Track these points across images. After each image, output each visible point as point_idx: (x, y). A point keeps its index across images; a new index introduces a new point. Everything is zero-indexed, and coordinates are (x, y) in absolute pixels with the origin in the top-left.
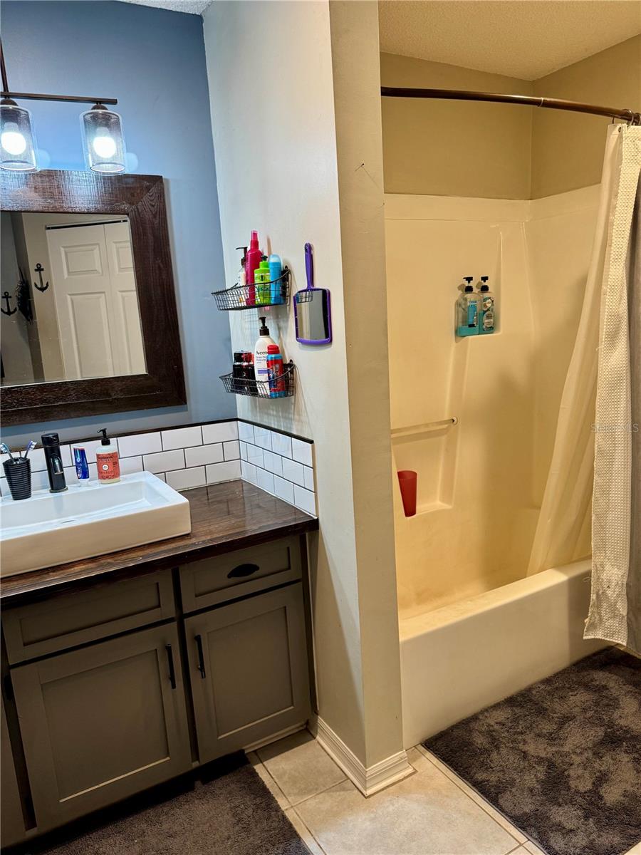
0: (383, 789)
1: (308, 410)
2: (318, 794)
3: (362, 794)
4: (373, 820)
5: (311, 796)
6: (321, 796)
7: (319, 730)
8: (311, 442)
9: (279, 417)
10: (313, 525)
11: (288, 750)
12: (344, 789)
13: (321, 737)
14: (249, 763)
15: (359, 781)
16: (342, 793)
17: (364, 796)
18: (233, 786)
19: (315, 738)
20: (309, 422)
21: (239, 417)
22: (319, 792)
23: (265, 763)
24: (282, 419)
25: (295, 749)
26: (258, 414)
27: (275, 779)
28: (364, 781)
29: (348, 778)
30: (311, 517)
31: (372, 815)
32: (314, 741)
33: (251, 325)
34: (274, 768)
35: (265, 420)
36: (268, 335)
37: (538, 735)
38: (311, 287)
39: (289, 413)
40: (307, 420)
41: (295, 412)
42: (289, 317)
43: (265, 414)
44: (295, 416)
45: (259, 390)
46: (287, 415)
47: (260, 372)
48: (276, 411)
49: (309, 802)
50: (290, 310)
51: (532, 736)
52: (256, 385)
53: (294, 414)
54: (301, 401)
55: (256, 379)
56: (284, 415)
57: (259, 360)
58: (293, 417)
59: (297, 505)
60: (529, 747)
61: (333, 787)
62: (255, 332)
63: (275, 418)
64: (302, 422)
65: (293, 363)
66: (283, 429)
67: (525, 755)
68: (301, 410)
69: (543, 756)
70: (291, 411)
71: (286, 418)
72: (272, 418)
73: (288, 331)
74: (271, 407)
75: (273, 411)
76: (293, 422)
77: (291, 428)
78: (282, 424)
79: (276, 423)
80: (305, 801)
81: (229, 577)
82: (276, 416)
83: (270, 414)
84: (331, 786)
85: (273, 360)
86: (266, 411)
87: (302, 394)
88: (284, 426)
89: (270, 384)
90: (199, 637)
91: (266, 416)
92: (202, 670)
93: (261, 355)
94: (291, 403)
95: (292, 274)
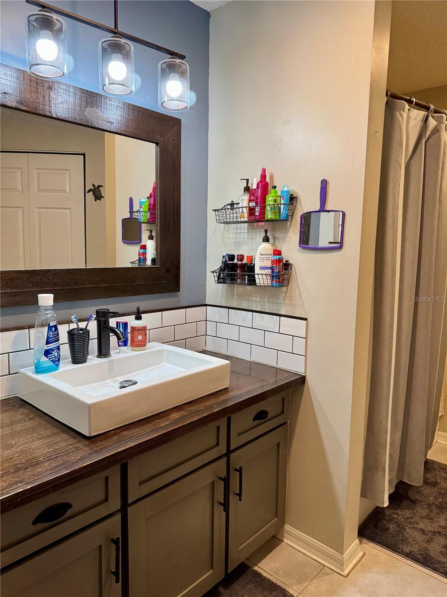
0: (352, 569)
1: (303, 296)
3: (341, 575)
4: (360, 592)
5: (307, 583)
6: (314, 581)
7: (285, 535)
8: (306, 319)
9: (265, 302)
10: (302, 380)
11: (269, 553)
12: (327, 574)
13: (288, 539)
14: (249, 567)
15: (336, 567)
16: (327, 577)
17: (343, 576)
18: (249, 586)
19: (283, 541)
20: (303, 306)
21: (207, 303)
22: (311, 580)
23: (259, 565)
24: (267, 304)
25: (274, 551)
26: (235, 301)
27: (274, 575)
28: (342, 564)
29: (324, 566)
30: (300, 375)
31: (357, 588)
32: (283, 543)
33: (236, 235)
34: (268, 567)
35: (243, 305)
36: (268, 241)
37: (422, 517)
38: (323, 209)
39: (278, 299)
40: (301, 304)
41: (286, 298)
42: (289, 230)
43: (245, 300)
44: (285, 301)
45: (257, 281)
46: (275, 300)
47: (262, 268)
48: (260, 298)
49: (309, 588)
50: (290, 225)
51: (418, 518)
52: (255, 277)
53: (284, 299)
54: (296, 291)
55: (256, 273)
56: (271, 300)
57: (262, 260)
58: (282, 301)
59: (280, 366)
60: (421, 526)
61: (318, 574)
62: (242, 240)
63: (259, 303)
64: (294, 305)
65: (290, 263)
66: (267, 311)
67: (423, 532)
68: (295, 297)
69: (433, 530)
70: (280, 298)
71: (272, 302)
72: (254, 303)
73: (287, 240)
74: (254, 295)
75: (256, 297)
76: (282, 305)
77: (278, 310)
78: (267, 307)
79: (259, 306)
80: (305, 588)
81: (254, 420)
82: (259, 301)
83: (252, 301)
84: (316, 573)
85: (276, 260)
86: (247, 298)
87: (298, 286)
88: (269, 309)
89: (273, 277)
90: (241, 468)
91: (246, 302)
92: (240, 495)
93: (263, 256)
94: (282, 292)
95: (298, 200)
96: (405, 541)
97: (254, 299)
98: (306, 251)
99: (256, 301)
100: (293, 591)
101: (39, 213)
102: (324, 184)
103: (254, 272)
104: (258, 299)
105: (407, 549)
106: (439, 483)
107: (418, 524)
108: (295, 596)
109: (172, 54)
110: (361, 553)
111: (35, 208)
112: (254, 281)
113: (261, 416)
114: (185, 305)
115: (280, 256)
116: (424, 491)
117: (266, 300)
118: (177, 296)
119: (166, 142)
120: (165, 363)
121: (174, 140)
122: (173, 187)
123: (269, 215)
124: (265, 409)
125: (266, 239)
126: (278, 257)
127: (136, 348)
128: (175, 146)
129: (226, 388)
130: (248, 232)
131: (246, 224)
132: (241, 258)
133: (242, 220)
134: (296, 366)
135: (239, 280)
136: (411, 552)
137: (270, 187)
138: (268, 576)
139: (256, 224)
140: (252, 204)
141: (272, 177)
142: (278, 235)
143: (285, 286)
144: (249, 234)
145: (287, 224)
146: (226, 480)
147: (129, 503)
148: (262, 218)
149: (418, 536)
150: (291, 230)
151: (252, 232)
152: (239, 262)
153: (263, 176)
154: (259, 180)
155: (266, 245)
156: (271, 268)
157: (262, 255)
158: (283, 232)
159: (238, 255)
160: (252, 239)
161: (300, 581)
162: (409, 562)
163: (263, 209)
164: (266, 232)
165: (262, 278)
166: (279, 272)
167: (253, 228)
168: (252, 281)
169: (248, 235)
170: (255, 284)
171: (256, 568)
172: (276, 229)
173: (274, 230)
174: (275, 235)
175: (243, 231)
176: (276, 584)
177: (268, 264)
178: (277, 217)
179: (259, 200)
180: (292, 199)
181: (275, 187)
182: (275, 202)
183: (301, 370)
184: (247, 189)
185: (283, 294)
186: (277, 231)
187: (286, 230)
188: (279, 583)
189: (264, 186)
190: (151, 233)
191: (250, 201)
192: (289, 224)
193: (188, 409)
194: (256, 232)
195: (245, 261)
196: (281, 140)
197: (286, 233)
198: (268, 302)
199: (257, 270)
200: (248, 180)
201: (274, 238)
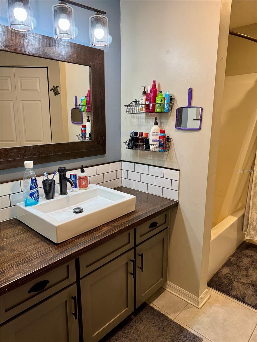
0: (204, 305)
2: (181, 311)
3: (198, 308)
4: (208, 317)
5: (179, 313)
6: (183, 312)
7: (167, 286)
8: (179, 170)
9: (155, 160)
10: (177, 204)
11: (158, 296)
12: (189, 308)
13: (169, 288)
14: (147, 304)
15: (196, 304)
16: (190, 309)
17: (199, 308)
18: (147, 315)
19: (166, 290)
20: (177, 162)
21: (122, 160)
22: (181, 310)
23: (153, 303)
24: (157, 161)
25: (161, 295)
26: (138, 159)
27: (161, 308)
28: (198, 302)
29: (188, 303)
30: (176, 201)
31: (206, 315)
32: (166, 291)
33: (138, 120)
34: (158, 304)
35: (143, 161)
36: (157, 125)
37: (243, 276)
38: (190, 106)
39: (163, 159)
40: (176, 161)
41: (168, 158)
42: (169, 118)
43: (144, 158)
44: (167, 160)
45: (151, 148)
46: (161, 159)
47: (154, 141)
48: (153, 157)
49: (180, 315)
50: (170, 115)
51: (241, 276)
52: (149, 146)
53: (167, 159)
54: (173, 153)
55: (150, 144)
56: (159, 159)
57: (153, 136)
58: (165, 160)
59: (164, 196)
60: (242, 280)
61: (185, 307)
62: (142, 123)
63: (152, 160)
64: (172, 162)
65: (170, 137)
66: (157, 165)
67: (243, 283)
68: (173, 158)
69: (248, 282)
70: (164, 157)
71: (160, 160)
72: (149, 160)
73: (168, 124)
74: (149, 156)
75: (150, 157)
76: (165, 162)
77: (163, 165)
78: (157, 163)
79: (152, 162)
80: (178, 315)
81: (149, 228)
82: (152, 159)
83: (148, 159)
84: (184, 307)
85: (162, 136)
86: (145, 157)
87: (175, 151)
88: (158, 164)
89: (160, 146)
90: (142, 254)
91: (145, 160)
92: (142, 268)
93: (154, 134)
94: (165, 154)
95: (175, 100)
96: (233, 289)
97: (149, 158)
98: (180, 131)
99: (150, 159)
100: (171, 317)
101: (23, 104)
102: (191, 90)
104: (152, 158)
105: (234, 293)
106: (253, 256)
107: (240, 279)
108: (172, 319)
109: (98, 12)
110: (209, 296)
111: (20, 101)
112: (149, 148)
113: (154, 225)
114: (109, 161)
115: (164, 134)
116: (244, 261)
117: (156, 159)
118: (105, 157)
119: (95, 65)
120: (98, 196)
121: (100, 64)
122: (100, 92)
123: (158, 109)
124: (156, 221)
125: (156, 124)
126: (163, 134)
127: (82, 189)
128: (101, 67)
129: (134, 211)
130: (145, 119)
131: (144, 114)
132: (141, 134)
133: (142, 112)
134: (173, 196)
135: (140, 147)
136: (236, 295)
137: (158, 92)
138: (158, 309)
139: (150, 114)
140: (148, 103)
141: (159, 85)
142: (163, 120)
143: (167, 151)
144: (146, 119)
145: (168, 114)
146: (134, 262)
147: (81, 277)
148: (153, 110)
149: (240, 285)
150: (170, 118)
151: (148, 119)
152: (140, 137)
153: (154, 85)
154: (152, 88)
155: (156, 127)
156: (159, 141)
157: (153, 133)
158: (166, 119)
159: (139, 133)
160: (148, 123)
161: (175, 312)
162: (235, 301)
163: (154, 106)
164: (156, 119)
165: (154, 146)
166: (163, 143)
167: (148, 117)
168: (148, 148)
169: (145, 120)
170: (150, 150)
171: (151, 305)
172: (162, 117)
173: (160, 118)
174: (162, 121)
175: (142, 118)
176: (162, 313)
177: (157, 138)
178: (163, 111)
179: (152, 100)
180: (172, 99)
181: (161, 92)
182: (161, 101)
183: (176, 199)
184: (144, 93)
185: (166, 156)
186: (163, 118)
187: (168, 118)
188: (164, 313)
189: (155, 92)
190: (88, 118)
191: (146, 100)
192: (169, 114)
193: (112, 225)
194: (150, 119)
195: (144, 136)
196: (164, 63)
197: (168, 120)
198: (157, 160)
199: (151, 142)
200: (145, 87)
201: (161, 123)
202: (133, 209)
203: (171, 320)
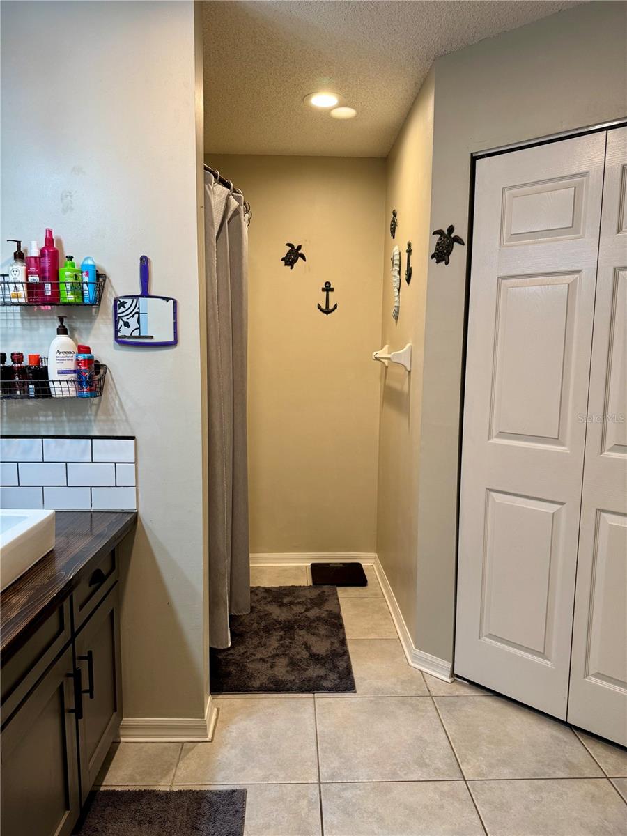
0: (214, 731)
1: (126, 408)
2: (177, 766)
3: (206, 742)
4: (232, 748)
5: (174, 771)
6: (181, 764)
7: (120, 734)
8: (133, 438)
9: (62, 422)
10: (134, 519)
11: (110, 764)
13: (125, 737)
14: (95, 792)
15: (198, 736)
16: (192, 752)
17: (208, 742)
18: (107, 812)
19: (120, 742)
20: (127, 421)
22: (175, 764)
23: (104, 784)
24: (66, 424)
26: (5, 425)
27: (131, 784)
28: (204, 729)
29: (183, 743)
30: (131, 512)
31: (229, 746)
32: (121, 744)
33: (7, 323)
34: (118, 780)
35: (22, 429)
36: (67, 334)
37: (255, 647)
38: (145, 294)
39: (85, 415)
40: (124, 418)
41: (99, 413)
42: (95, 319)
43: (25, 421)
44: (98, 417)
45: (53, 392)
46: (80, 417)
47: (61, 372)
48: (53, 416)
49: (179, 773)
50: (97, 312)
51: (252, 650)
52: (49, 386)
53: (96, 415)
54: (115, 402)
55: (50, 378)
56: (73, 418)
57: (60, 360)
58: (92, 418)
59: (96, 507)
60: (259, 656)
61: (180, 754)
62: (10, 332)
63: (52, 425)
64: (113, 421)
65: (101, 363)
66: (68, 434)
67: (263, 660)
68: (113, 410)
69: (271, 655)
70: (90, 413)
71: (76, 421)
72: (43, 424)
73: (93, 332)
74: (42, 413)
75: (46, 416)
76: (93, 423)
77: (87, 431)
78: (67, 429)
79: (53, 429)
80: (174, 776)
81: (90, 586)
82: (53, 422)
83: (38, 422)
84: (178, 755)
85: (85, 360)
86: (27, 418)
87: (117, 394)
88: (70, 431)
89: (80, 383)
90: (90, 653)
91: (27, 425)
92: (91, 691)
93: (62, 355)
94: (92, 404)
95: (107, 280)
96: (251, 677)
97: (42, 419)
98: (125, 348)
99: (46, 422)
100: (163, 786)
102: (145, 262)
103: (48, 379)
104: (50, 418)
105: (256, 684)
107: (255, 655)
108: (168, 790)
110: (216, 710)
112: (48, 391)
113: (97, 578)
115: (89, 355)
116: (245, 621)
117: (65, 418)
123: (67, 297)
125: (62, 331)
126: (85, 355)
129: (52, 550)
130: (22, 320)
131: (18, 307)
132: (18, 358)
133: (15, 301)
134: (124, 502)
135: (18, 392)
136: (261, 685)
137: (62, 259)
138: (126, 789)
139: (36, 308)
140: (34, 279)
141: (59, 241)
142: (78, 324)
143: (98, 396)
144: (25, 321)
145: (92, 311)
146: (77, 675)
148: (55, 300)
149: (259, 666)
150: (98, 318)
151: (30, 320)
152: (17, 365)
153: (49, 241)
154: (43, 245)
155: (63, 339)
156: (75, 372)
157: (60, 353)
158: (86, 320)
159: (13, 354)
160: (31, 329)
161: (165, 772)
162: (263, 696)
163: (56, 288)
164: (61, 319)
165: (61, 386)
166: (90, 377)
167: (30, 314)
168: (44, 391)
169: (22, 324)
170: (51, 396)
171: (102, 789)
172: (74, 317)
173: (70, 318)
174: (73, 324)
175: (12, 318)
176: (140, 791)
177: (71, 365)
178: (79, 301)
179: (47, 275)
180: (100, 278)
181: (70, 258)
182: (76, 279)
183: (130, 506)
184: (19, 256)
185: (94, 408)
186: (76, 319)
187: (91, 319)
188: (143, 789)
189: (54, 255)
191: (28, 273)
192: (94, 310)
193: (31, 585)
194: (38, 319)
195: (26, 362)
196: (70, 193)
197: (91, 322)
198: (69, 421)
199: (53, 375)
200: (19, 243)
201: (73, 330)
202: (52, 544)
203: (166, 793)
